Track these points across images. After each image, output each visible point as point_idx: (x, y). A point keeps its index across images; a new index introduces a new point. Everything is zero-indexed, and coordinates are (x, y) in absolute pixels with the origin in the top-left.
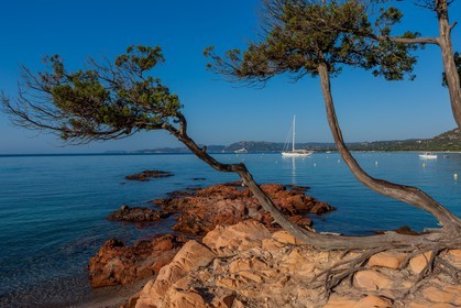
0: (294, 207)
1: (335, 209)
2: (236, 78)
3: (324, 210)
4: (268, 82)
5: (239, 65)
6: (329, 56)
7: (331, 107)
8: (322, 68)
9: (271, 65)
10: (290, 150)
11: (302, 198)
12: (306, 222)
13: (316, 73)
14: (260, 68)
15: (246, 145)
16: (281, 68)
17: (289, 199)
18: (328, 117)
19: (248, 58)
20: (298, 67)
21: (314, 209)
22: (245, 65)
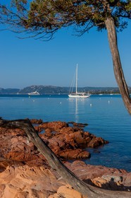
0: (75, 142)
1: (108, 143)
2: (22, 29)
3: (100, 144)
4: (55, 34)
5: (26, 15)
6: (115, 10)
7: (118, 60)
8: (109, 22)
9: (59, 17)
10: (74, 93)
11: (82, 134)
12: (85, 155)
13: (103, 26)
14: (47, 19)
15: (36, 88)
16: (68, 21)
17: (71, 134)
18: (115, 70)
19: (35, 7)
20: (84, 21)
21: (92, 143)
22: (32, 14)
